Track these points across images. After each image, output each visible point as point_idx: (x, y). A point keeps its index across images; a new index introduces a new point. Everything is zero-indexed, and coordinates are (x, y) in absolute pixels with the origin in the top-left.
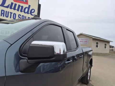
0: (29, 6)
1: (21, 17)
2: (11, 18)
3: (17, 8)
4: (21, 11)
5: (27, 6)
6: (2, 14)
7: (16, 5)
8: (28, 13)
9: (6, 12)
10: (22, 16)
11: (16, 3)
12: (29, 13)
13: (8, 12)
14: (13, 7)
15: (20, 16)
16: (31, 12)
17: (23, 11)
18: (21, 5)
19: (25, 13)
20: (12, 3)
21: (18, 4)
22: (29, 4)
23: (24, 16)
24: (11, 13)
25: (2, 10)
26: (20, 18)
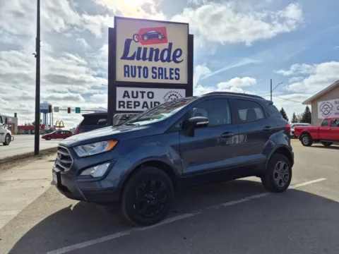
0: (171, 45)
1: (157, 71)
2: (140, 76)
3: (148, 56)
4: (156, 60)
5: (166, 46)
6: (125, 72)
8: (168, 60)
9: (132, 67)
10: (159, 68)
11: (145, 46)
12: (171, 59)
13: (135, 67)
14: (141, 56)
15: (154, 70)
16: (175, 57)
17: (159, 58)
18: (155, 46)
19: (163, 61)
20: (139, 49)
21: (149, 46)
22: (169, 41)
23: (162, 69)
24: (140, 68)
25: (125, 66)
26: (155, 73)
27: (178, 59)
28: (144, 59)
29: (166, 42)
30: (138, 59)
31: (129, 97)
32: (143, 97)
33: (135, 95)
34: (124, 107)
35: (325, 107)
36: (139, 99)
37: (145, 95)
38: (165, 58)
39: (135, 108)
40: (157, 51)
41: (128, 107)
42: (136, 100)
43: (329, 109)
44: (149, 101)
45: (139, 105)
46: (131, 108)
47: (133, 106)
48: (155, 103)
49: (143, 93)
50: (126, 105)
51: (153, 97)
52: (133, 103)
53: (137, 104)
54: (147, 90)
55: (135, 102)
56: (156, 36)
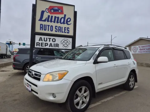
0: (65, 15)
1: (58, 28)
2: (48, 30)
3: (53, 20)
4: (58, 22)
5: (63, 16)
6: (41, 28)
7: (52, 17)
8: (64, 23)
9: (44, 25)
10: (59, 27)
11: (52, 15)
12: (65, 22)
13: (46, 25)
14: (50, 20)
15: (56, 28)
16: (67, 22)
17: (59, 22)
18: (57, 16)
19: (61, 23)
20: (49, 16)
21: (54, 15)
22: (65, 13)
23: (60, 27)
24: (49, 26)
25: (41, 24)
26: (57, 29)
27: (69, 23)
28: (51, 21)
29: (63, 14)
30: (48, 21)
31: (42, 41)
32: (50, 41)
33: (45, 40)
34: (39, 46)
35: (135, 49)
36: (48, 42)
37: (51, 40)
38: (62, 21)
39: (45, 46)
40: (58, 18)
41: (41, 46)
42: (46, 42)
43: (136, 50)
44: (53, 43)
45: (47, 45)
46: (43, 46)
47: (44, 45)
48: (56, 44)
49: (50, 39)
50: (40, 45)
51: (55, 41)
52: (44, 44)
53: (46, 44)
54: (52, 37)
55: (45, 43)
56: (58, 10)
